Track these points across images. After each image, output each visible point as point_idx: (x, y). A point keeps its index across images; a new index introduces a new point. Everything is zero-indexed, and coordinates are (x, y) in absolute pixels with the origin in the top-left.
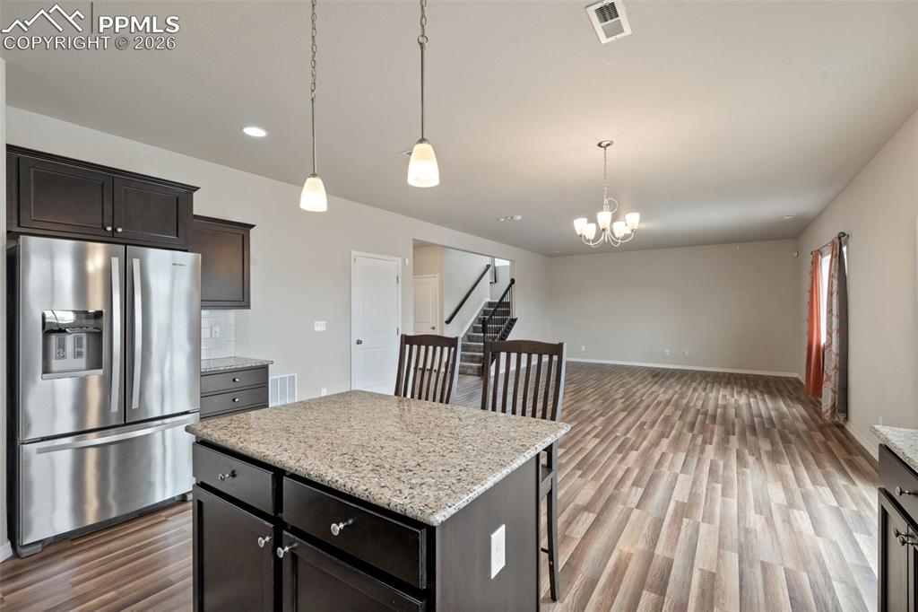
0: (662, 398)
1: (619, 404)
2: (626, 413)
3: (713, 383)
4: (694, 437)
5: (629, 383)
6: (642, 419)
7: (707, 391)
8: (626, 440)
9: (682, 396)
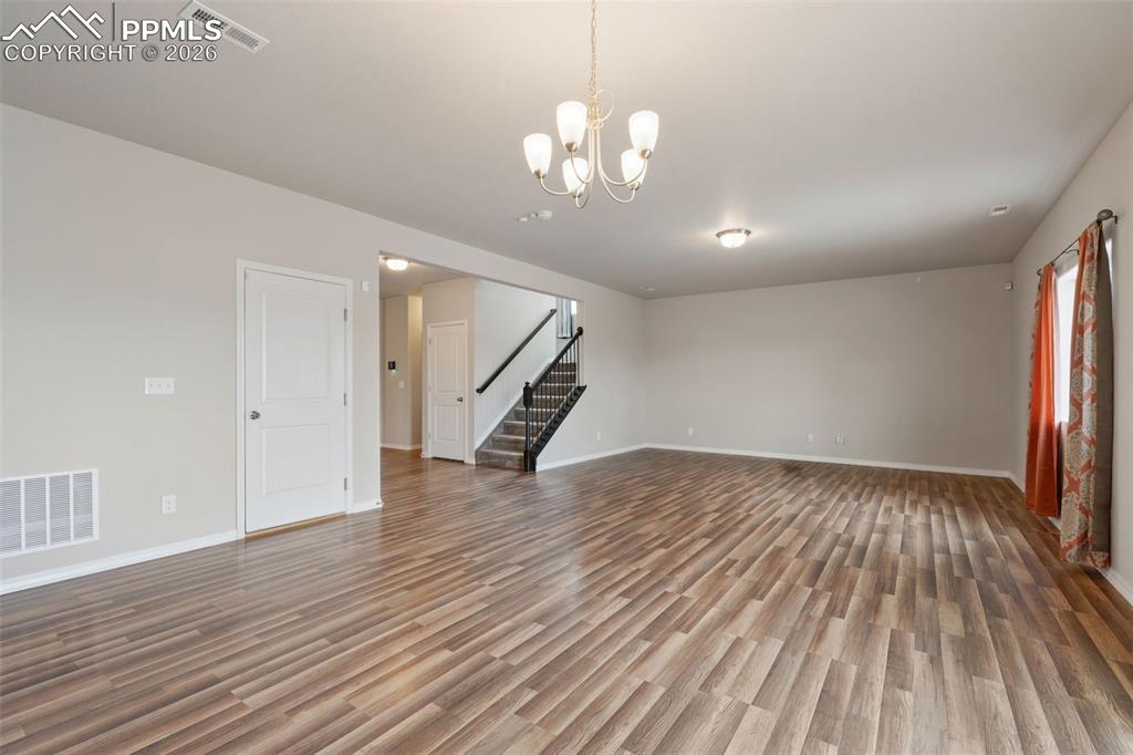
0: (784, 511)
1: (706, 525)
2: (708, 541)
3: (875, 486)
4: (814, 597)
5: (741, 485)
6: (731, 555)
7: (861, 501)
8: (682, 601)
9: (819, 507)
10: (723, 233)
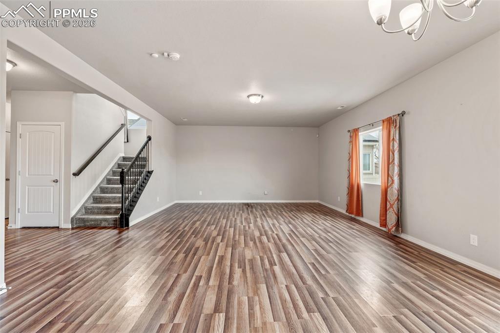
10: (251, 95)
